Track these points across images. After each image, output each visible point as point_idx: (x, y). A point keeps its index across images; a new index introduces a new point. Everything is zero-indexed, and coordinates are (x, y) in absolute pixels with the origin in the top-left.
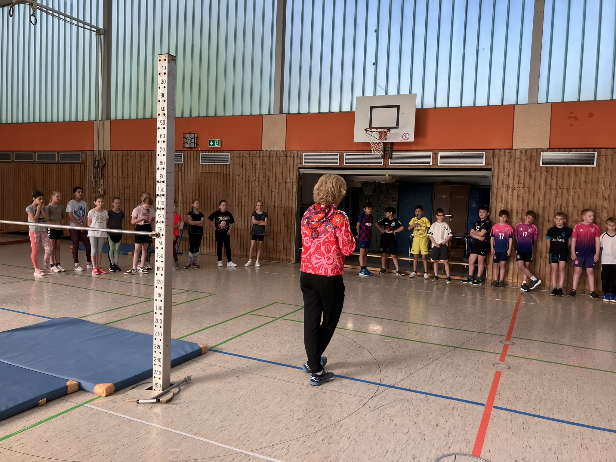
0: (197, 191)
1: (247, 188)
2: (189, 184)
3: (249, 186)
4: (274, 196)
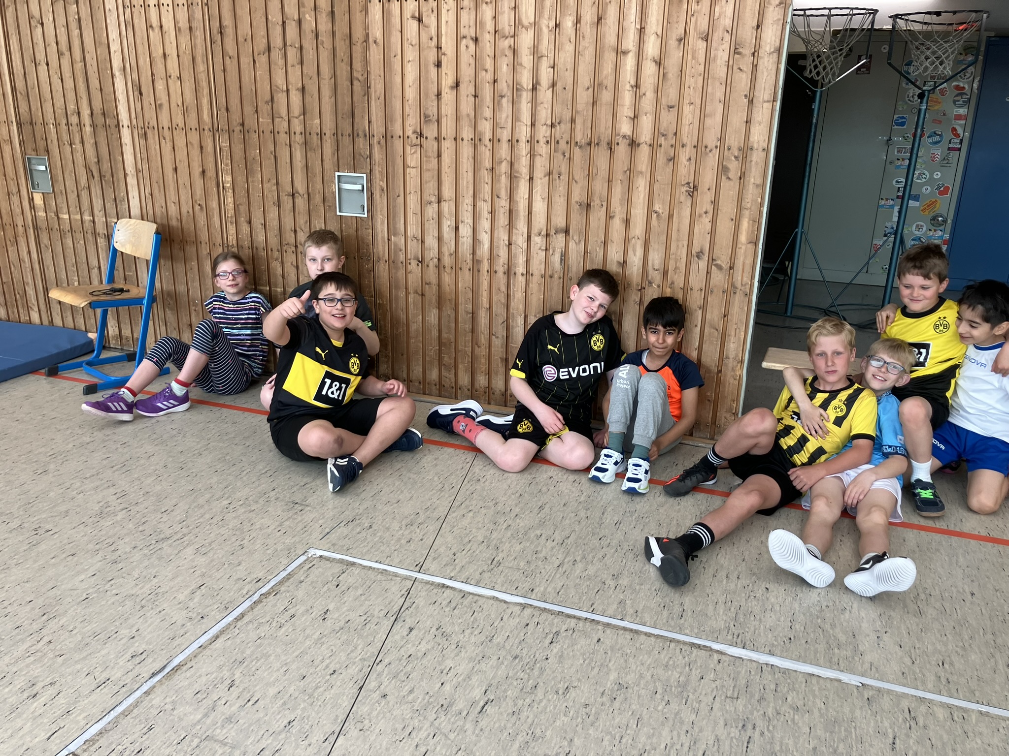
0: (201, 67)
1: (468, 37)
2: (157, 30)
3: (479, 23)
4: (633, 82)
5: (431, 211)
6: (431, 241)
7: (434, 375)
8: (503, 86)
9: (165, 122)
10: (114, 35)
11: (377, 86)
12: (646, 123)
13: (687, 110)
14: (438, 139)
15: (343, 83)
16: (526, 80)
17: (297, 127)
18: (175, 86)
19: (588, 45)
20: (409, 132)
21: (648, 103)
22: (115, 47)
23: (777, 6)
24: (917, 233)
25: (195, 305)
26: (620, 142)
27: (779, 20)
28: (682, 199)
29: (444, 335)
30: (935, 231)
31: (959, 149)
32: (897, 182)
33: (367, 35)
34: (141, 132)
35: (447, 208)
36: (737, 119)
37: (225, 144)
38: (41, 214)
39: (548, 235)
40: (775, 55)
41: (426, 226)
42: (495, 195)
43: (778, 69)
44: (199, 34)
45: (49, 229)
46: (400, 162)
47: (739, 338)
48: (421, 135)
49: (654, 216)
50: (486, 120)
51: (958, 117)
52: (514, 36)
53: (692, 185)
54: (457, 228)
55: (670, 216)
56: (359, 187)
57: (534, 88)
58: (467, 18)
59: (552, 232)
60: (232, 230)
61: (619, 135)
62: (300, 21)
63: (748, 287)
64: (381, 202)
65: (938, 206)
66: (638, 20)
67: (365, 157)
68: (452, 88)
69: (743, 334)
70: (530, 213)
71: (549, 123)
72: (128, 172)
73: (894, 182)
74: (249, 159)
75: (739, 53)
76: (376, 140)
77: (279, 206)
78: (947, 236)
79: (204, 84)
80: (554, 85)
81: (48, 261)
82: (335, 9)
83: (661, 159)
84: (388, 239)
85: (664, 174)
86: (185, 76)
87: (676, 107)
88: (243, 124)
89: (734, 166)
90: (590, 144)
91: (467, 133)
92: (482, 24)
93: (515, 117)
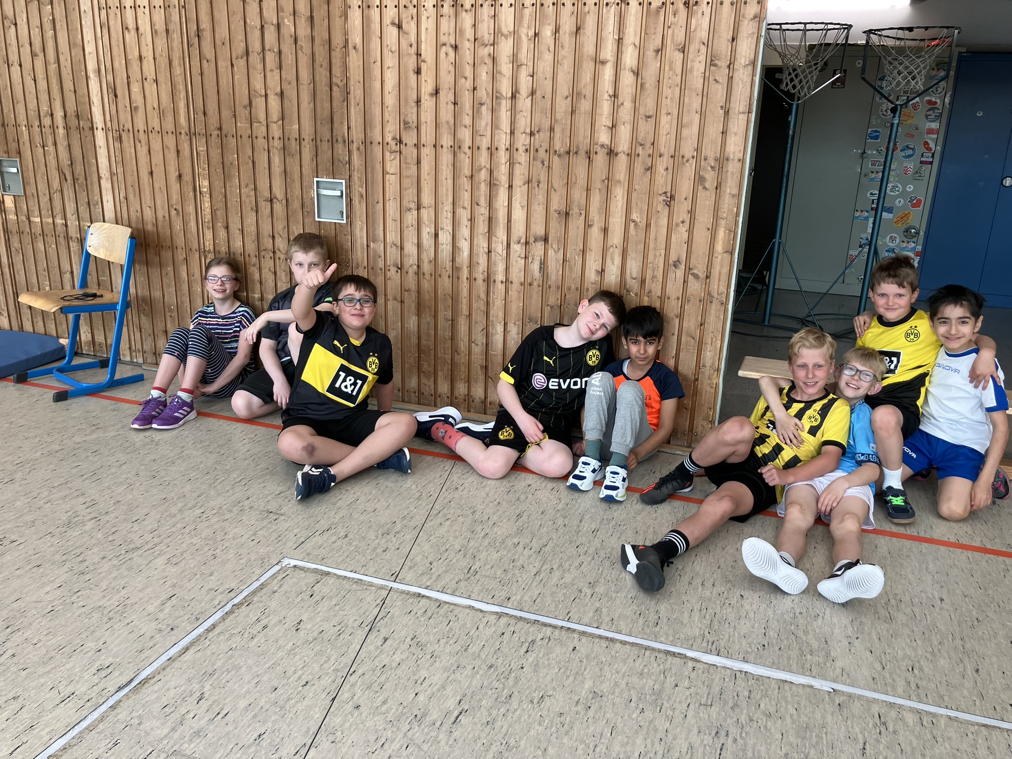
0: (178, 70)
1: (448, 45)
2: (133, 32)
3: (458, 31)
4: (611, 92)
5: (411, 218)
6: (410, 248)
7: (413, 383)
8: (483, 94)
9: (140, 125)
10: (89, 36)
11: (356, 92)
12: (624, 133)
13: (664, 120)
14: (417, 146)
15: (323, 88)
16: (505, 89)
17: (276, 131)
18: (151, 89)
19: (566, 52)
20: (389, 138)
21: (626, 113)
22: (90, 48)
23: (752, 19)
24: (891, 244)
25: (171, 311)
26: (598, 151)
27: (753, 33)
28: (660, 208)
29: (423, 342)
30: (908, 242)
31: (931, 163)
32: (871, 194)
33: (347, 41)
34: (116, 135)
35: (427, 215)
36: (713, 130)
37: (202, 148)
38: (12, 217)
39: (527, 243)
40: (750, 68)
41: (406, 233)
42: (474, 203)
43: (753, 81)
44: (176, 36)
45: (20, 233)
46: (379, 168)
47: (716, 347)
48: (401, 142)
49: (632, 225)
50: (466, 127)
51: (930, 131)
52: (493, 44)
53: (669, 194)
54: (436, 235)
55: (648, 225)
56: (338, 193)
57: (513, 97)
58: (446, 25)
59: (532, 240)
60: (209, 235)
61: (597, 144)
62: (278, 26)
63: (724, 296)
64: (360, 208)
65: (911, 218)
66: (616, 31)
67: (344, 162)
68: (431, 95)
69: (719, 342)
70: (509, 220)
71: (528, 131)
72: (102, 175)
73: (868, 195)
74: (227, 163)
75: (715, 65)
76: (355, 146)
77: (257, 212)
78: (919, 248)
79: (181, 87)
80: (533, 93)
81: (19, 266)
82: (315, 14)
83: (639, 168)
84: (367, 246)
85: (641, 183)
86: (161, 79)
87: (654, 118)
88: (220, 129)
89: (710, 176)
90: (568, 153)
91: (446, 140)
92: (462, 32)
93: (495, 125)
